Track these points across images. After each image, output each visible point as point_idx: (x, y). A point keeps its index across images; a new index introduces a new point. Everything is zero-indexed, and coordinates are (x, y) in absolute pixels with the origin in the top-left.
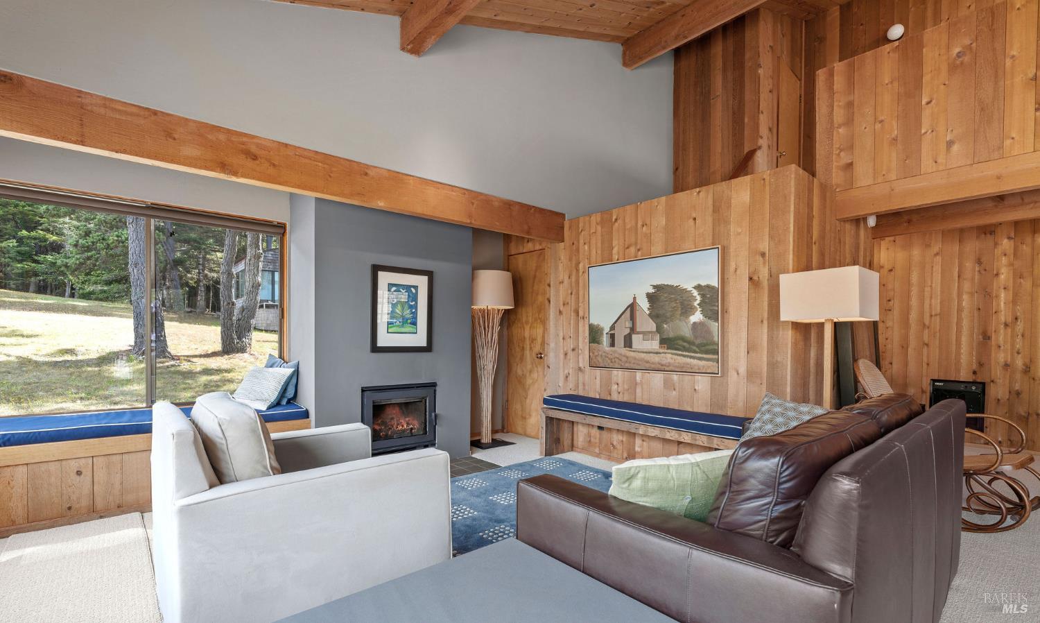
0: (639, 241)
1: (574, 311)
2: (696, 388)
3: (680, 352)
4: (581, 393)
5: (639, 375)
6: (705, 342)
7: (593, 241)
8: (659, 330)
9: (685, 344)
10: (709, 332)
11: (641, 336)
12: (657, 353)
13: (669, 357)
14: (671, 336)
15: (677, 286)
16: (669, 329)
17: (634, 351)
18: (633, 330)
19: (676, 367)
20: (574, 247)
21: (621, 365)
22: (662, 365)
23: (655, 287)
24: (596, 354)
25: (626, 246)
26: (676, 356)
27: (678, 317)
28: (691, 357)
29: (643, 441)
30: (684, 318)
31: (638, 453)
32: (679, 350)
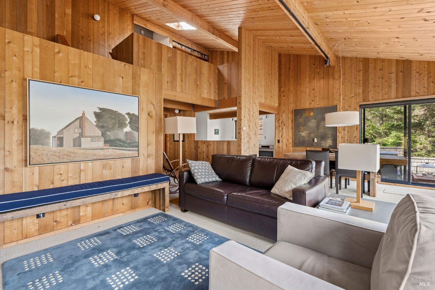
2: (124, 166)
3: (118, 148)
6: (132, 141)
7: (28, 57)
8: (103, 135)
9: (121, 143)
10: (134, 137)
11: (89, 139)
12: (102, 149)
13: (111, 151)
14: (112, 139)
15: (115, 111)
16: (111, 135)
17: (83, 149)
18: (82, 135)
19: (116, 156)
22: (106, 156)
23: (100, 109)
26: (115, 150)
27: (117, 128)
28: (124, 150)
29: (87, 207)
30: (120, 129)
31: (83, 216)
32: (117, 146)
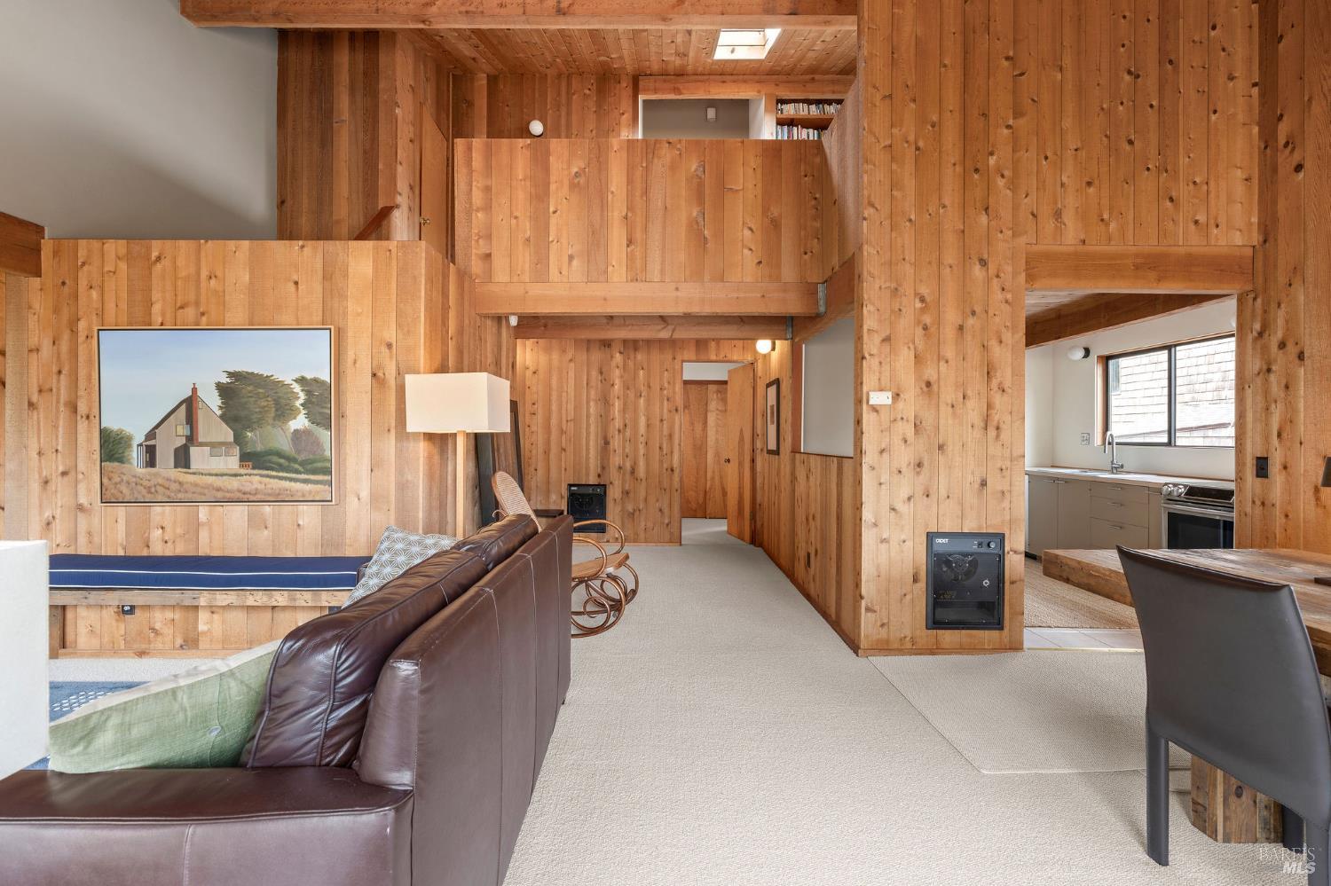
0: (203, 299)
1: (66, 404)
2: (301, 523)
3: (274, 473)
4: (83, 550)
5: (203, 512)
6: (312, 457)
7: (110, 284)
8: (239, 439)
9: (282, 461)
10: (317, 443)
11: (206, 449)
12: (236, 475)
13: (256, 481)
14: (259, 449)
15: (267, 376)
16: (256, 439)
17: (194, 474)
18: (191, 439)
19: (269, 495)
20: (66, 289)
21: (169, 497)
22: (244, 493)
23: (231, 374)
24: (117, 479)
25: (178, 305)
26: (268, 479)
27: (271, 421)
28: (291, 480)
29: (213, 612)
30: (280, 424)
31: (204, 633)
32: (272, 469)
